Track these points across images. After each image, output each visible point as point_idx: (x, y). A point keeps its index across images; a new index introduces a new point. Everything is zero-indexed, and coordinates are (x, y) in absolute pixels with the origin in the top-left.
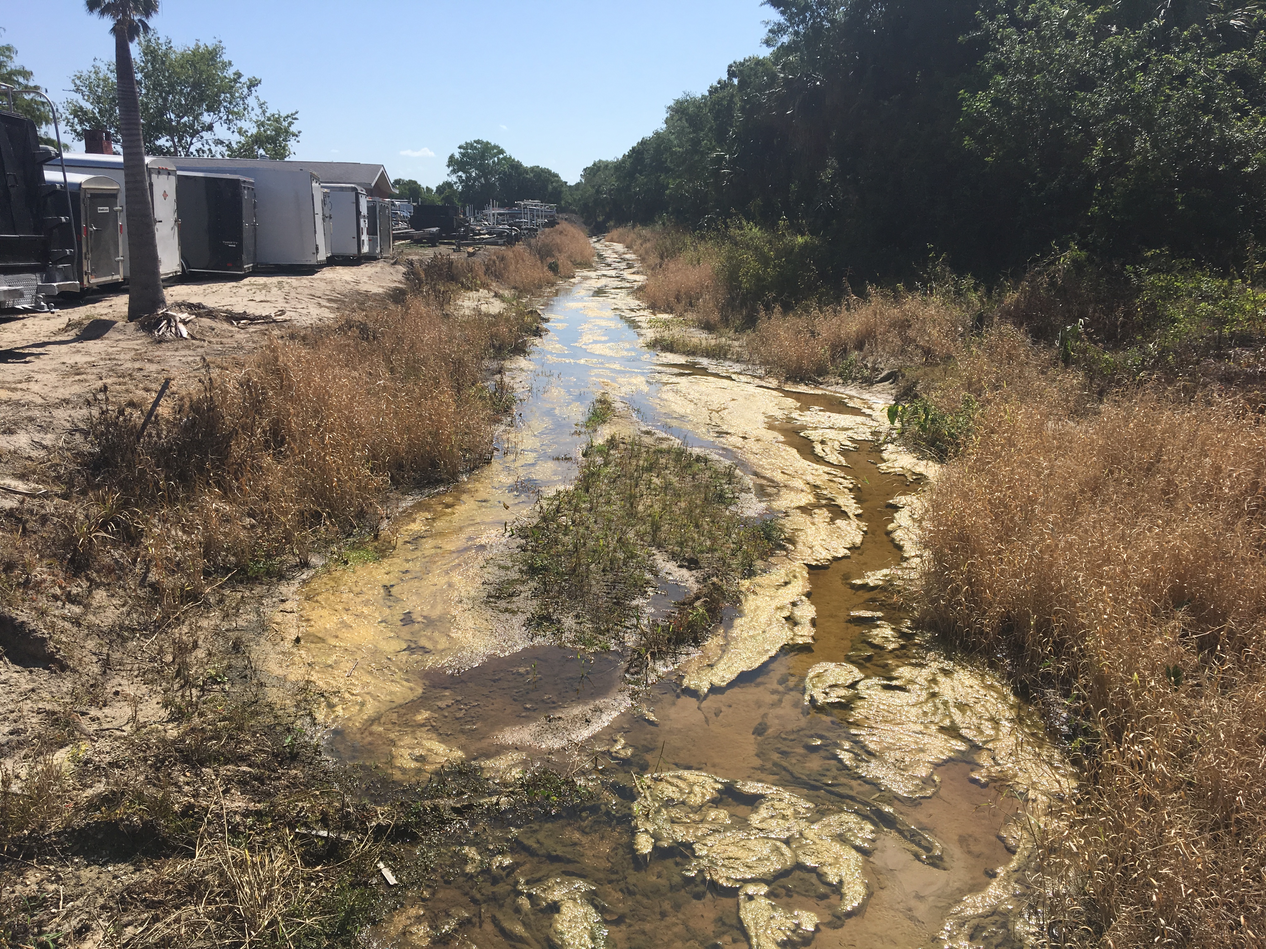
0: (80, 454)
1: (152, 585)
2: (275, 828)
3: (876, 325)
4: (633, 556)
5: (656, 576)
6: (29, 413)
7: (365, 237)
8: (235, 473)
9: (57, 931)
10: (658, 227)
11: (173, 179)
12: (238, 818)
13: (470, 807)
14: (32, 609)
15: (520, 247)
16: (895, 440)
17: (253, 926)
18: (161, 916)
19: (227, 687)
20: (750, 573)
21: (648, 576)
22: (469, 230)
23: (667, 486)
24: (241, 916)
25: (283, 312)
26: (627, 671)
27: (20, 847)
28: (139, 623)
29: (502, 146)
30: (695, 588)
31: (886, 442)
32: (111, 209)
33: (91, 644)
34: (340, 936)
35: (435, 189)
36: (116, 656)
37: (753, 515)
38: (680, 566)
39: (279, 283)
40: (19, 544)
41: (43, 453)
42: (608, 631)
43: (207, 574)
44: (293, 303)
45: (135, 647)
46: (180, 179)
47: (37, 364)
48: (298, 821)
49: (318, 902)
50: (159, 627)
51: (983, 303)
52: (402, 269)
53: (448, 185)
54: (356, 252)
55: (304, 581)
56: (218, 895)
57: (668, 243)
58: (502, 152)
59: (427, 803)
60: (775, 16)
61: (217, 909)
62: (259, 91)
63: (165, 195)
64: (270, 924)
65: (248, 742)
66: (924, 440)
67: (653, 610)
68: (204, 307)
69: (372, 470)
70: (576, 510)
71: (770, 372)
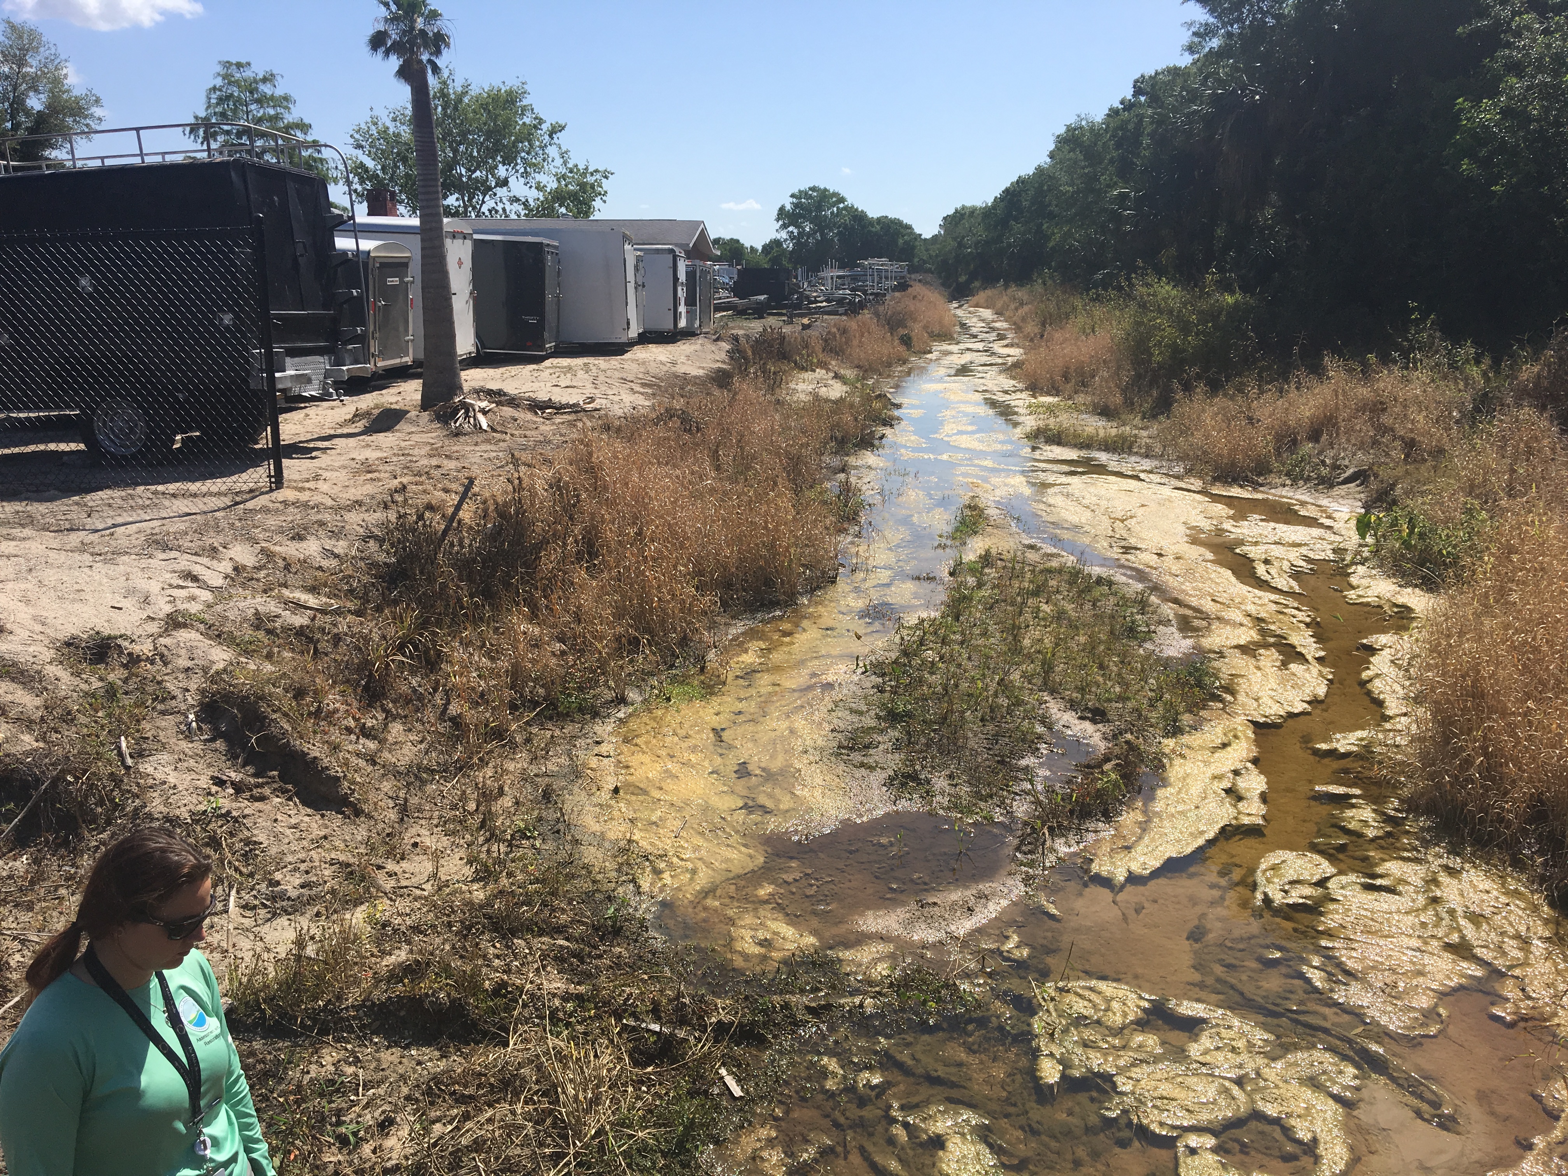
0: (374, 565)
1: (453, 719)
2: (598, 1017)
3: (1337, 408)
4: (1019, 703)
5: (1050, 729)
6: (320, 517)
7: (682, 309)
8: (544, 591)
9: (358, 1123)
10: (1038, 287)
11: (469, 243)
12: (557, 1002)
13: (828, 1007)
14: (323, 743)
15: (866, 315)
16: (1366, 560)
17: (578, 1135)
18: (472, 1113)
19: (538, 843)
20: (1176, 731)
21: (1040, 729)
22: (803, 297)
23: (1060, 615)
24: (563, 1121)
25: (592, 400)
26: (1018, 849)
27: (315, 1021)
28: (438, 764)
29: (843, 193)
30: (1102, 746)
31: (1353, 563)
32: (401, 281)
33: (387, 786)
34: (678, 1155)
35: (760, 248)
36: (414, 801)
37: (1176, 654)
38: (1080, 718)
39: (585, 364)
40: (310, 667)
41: (334, 563)
42: (991, 796)
43: (513, 707)
44: (603, 388)
45: (435, 791)
46: (477, 244)
47: (324, 460)
48: (625, 1011)
49: (650, 1111)
50: (461, 769)
51: (1488, 380)
52: (726, 346)
53: (776, 243)
54: (672, 327)
55: (620, 720)
56: (536, 1093)
57: (1052, 306)
58: (842, 200)
59: (776, 998)
60: (1200, 15)
61: (535, 1110)
62: (561, 138)
63: (460, 263)
64: (598, 1133)
65: (563, 911)
66: (1409, 560)
67: (1048, 773)
68: (505, 394)
69: (697, 589)
70: (944, 642)
71: (1191, 470)
